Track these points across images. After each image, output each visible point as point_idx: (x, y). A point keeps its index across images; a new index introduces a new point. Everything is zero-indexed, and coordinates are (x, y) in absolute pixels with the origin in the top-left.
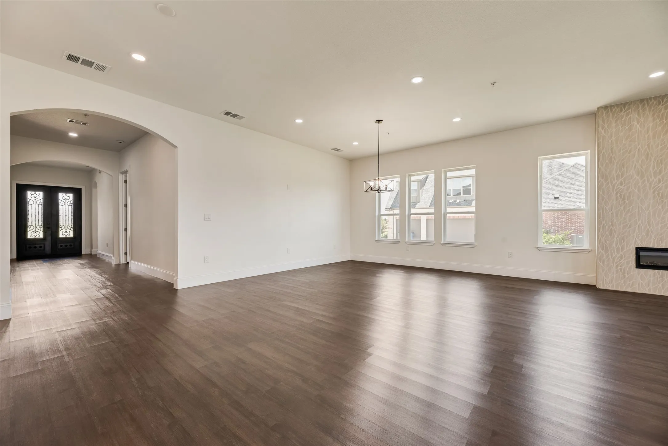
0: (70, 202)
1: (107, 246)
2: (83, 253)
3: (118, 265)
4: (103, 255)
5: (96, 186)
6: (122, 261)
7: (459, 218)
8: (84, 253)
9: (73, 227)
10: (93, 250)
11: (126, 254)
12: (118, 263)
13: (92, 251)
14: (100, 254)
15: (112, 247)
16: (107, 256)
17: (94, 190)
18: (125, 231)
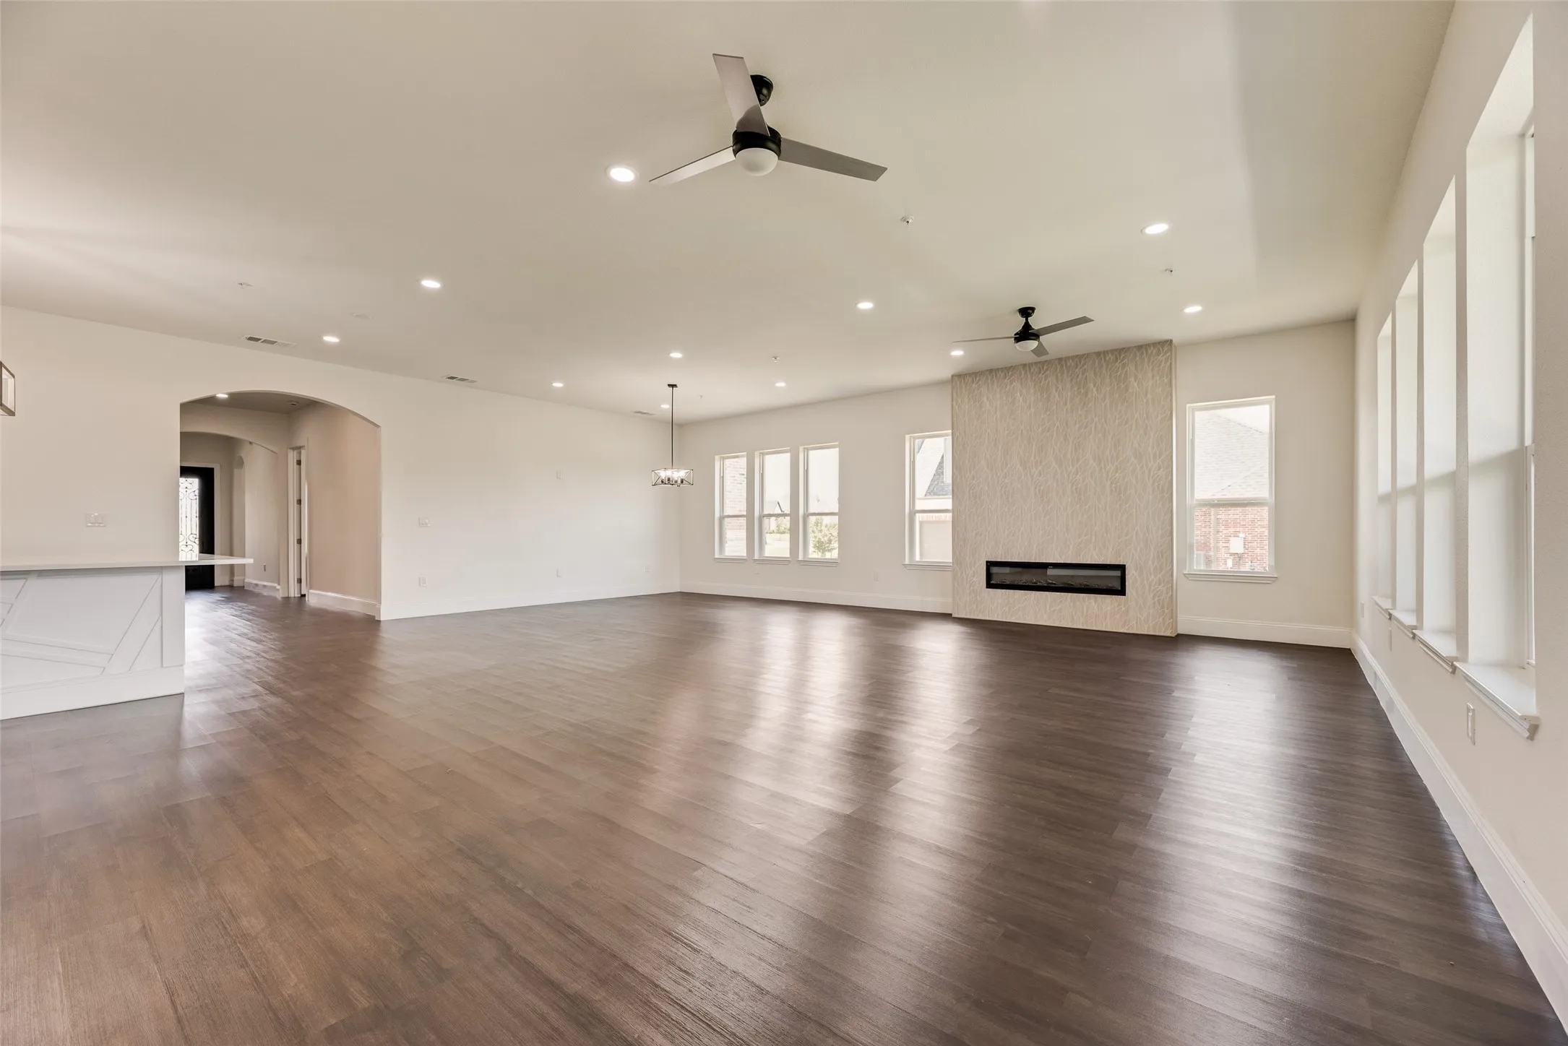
0: (193, 494)
1: (265, 570)
2: (216, 585)
3: (287, 599)
4: (257, 585)
5: (241, 463)
6: (294, 593)
7: (934, 519)
8: (219, 585)
9: (200, 538)
10: (235, 578)
11: (300, 581)
12: (286, 596)
13: (233, 580)
14: (251, 583)
15: (275, 569)
16: (265, 586)
17: (236, 471)
18: (298, 543)
